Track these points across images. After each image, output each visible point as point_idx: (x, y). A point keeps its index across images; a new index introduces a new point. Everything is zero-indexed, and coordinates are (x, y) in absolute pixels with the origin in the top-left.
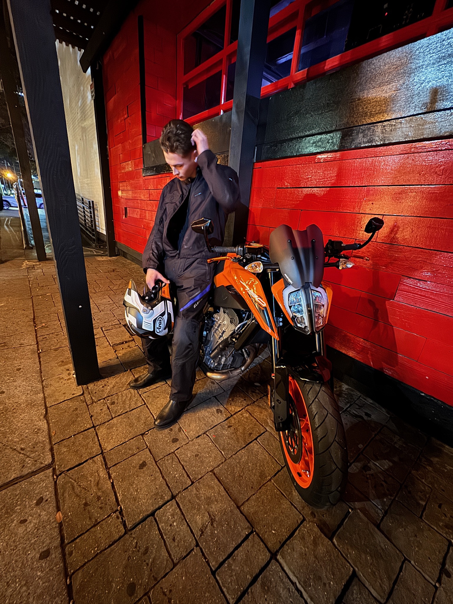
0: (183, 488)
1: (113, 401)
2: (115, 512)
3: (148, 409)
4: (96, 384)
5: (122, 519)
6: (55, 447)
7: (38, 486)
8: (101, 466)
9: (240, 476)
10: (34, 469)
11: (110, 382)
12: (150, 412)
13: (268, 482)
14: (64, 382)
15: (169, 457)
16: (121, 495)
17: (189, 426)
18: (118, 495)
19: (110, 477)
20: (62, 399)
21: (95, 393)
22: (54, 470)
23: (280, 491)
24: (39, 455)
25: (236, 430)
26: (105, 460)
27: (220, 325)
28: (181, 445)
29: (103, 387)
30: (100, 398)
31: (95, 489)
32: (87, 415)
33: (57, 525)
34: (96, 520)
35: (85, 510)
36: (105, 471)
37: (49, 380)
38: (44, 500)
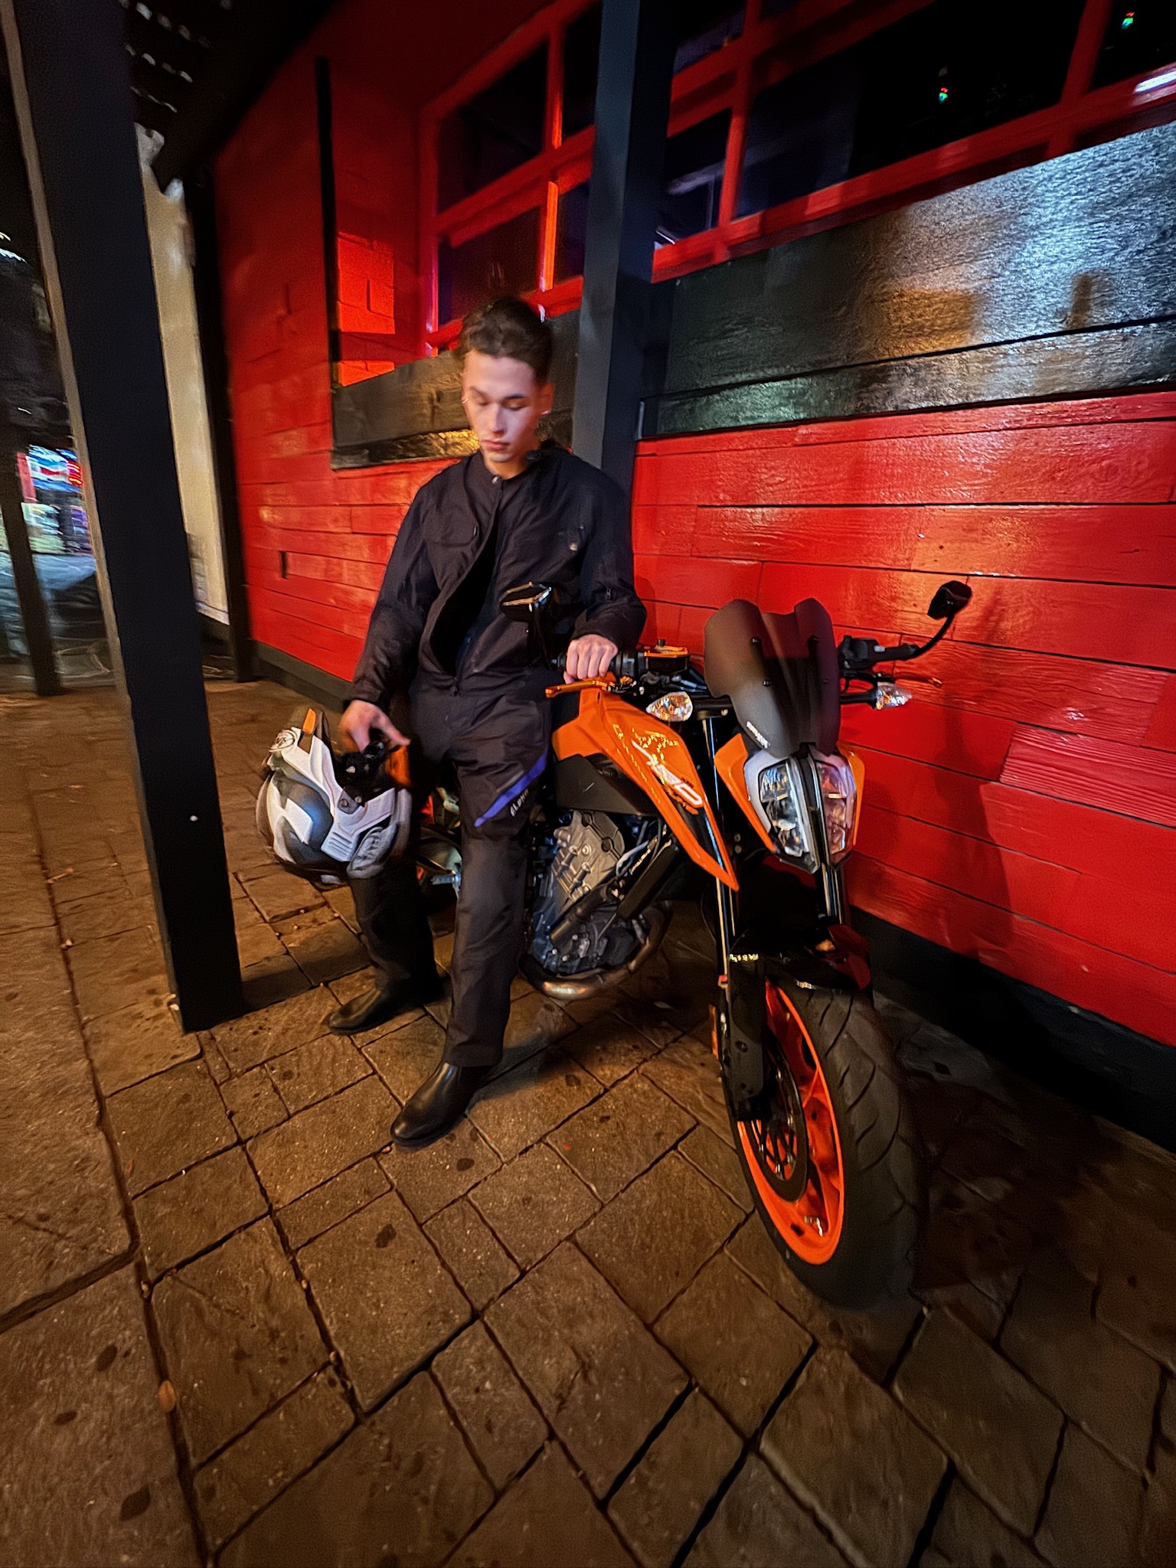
0: (501, 1289)
1: (285, 1070)
2: (322, 1369)
3: (385, 1084)
4: (235, 1027)
5: (344, 1385)
6: (137, 1205)
7: (97, 1315)
8: (272, 1249)
9: (643, 1245)
10: (80, 1269)
11: (272, 1018)
12: (391, 1094)
13: (715, 1254)
14: (147, 1024)
15: (453, 1209)
16: (335, 1321)
17: (499, 1124)
18: (327, 1322)
19: (299, 1276)
20: (143, 1071)
21: (236, 1050)
22: (140, 1268)
23: (749, 1277)
24: (93, 1230)
25: (622, 1126)
27: (573, 856)
28: (484, 1175)
29: (255, 1033)
30: (251, 1064)
31: (260, 1311)
32: (218, 1113)
33: (164, 1418)
34: (272, 1396)
35: (237, 1371)
36: (285, 1261)
37: (103, 1020)
38: (120, 1353)
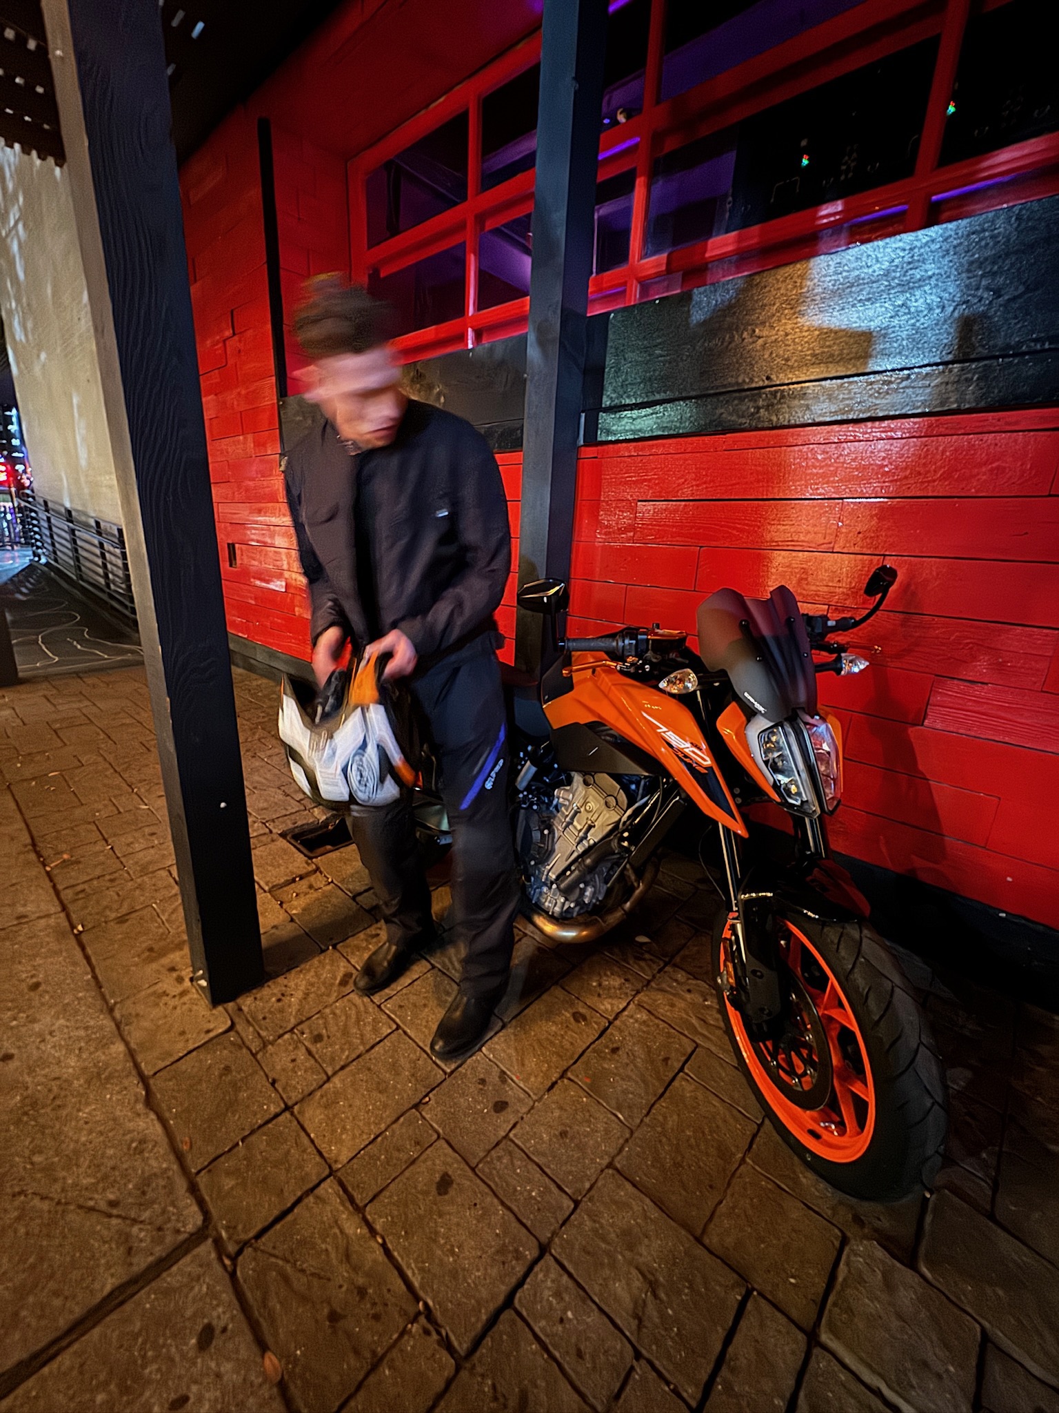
0: (560, 1222)
1: (316, 1033)
2: (414, 1320)
3: (409, 1036)
5: (439, 1333)
6: (202, 1180)
7: (187, 1297)
8: (341, 1208)
9: (677, 1165)
10: (159, 1251)
11: (292, 984)
12: (418, 1046)
13: (740, 1165)
14: (172, 1003)
15: (500, 1150)
16: (416, 1271)
18: (409, 1273)
19: (373, 1232)
20: (180, 1048)
21: (264, 1018)
22: (218, 1242)
23: (774, 1183)
24: (164, 1211)
25: (631, 1055)
26: (345, 1190)
27: (576, 813)
28: (520, 1115)
29: (279, 1000)
30: (281, 1032)
31: (344, 1271)
32: (260, 1081)
33: (275, 1390)
34: (374, 1353)
35: (335, 1332)
36: (357, 1219)
37: (129, 1003)
38: (217, 1332)
